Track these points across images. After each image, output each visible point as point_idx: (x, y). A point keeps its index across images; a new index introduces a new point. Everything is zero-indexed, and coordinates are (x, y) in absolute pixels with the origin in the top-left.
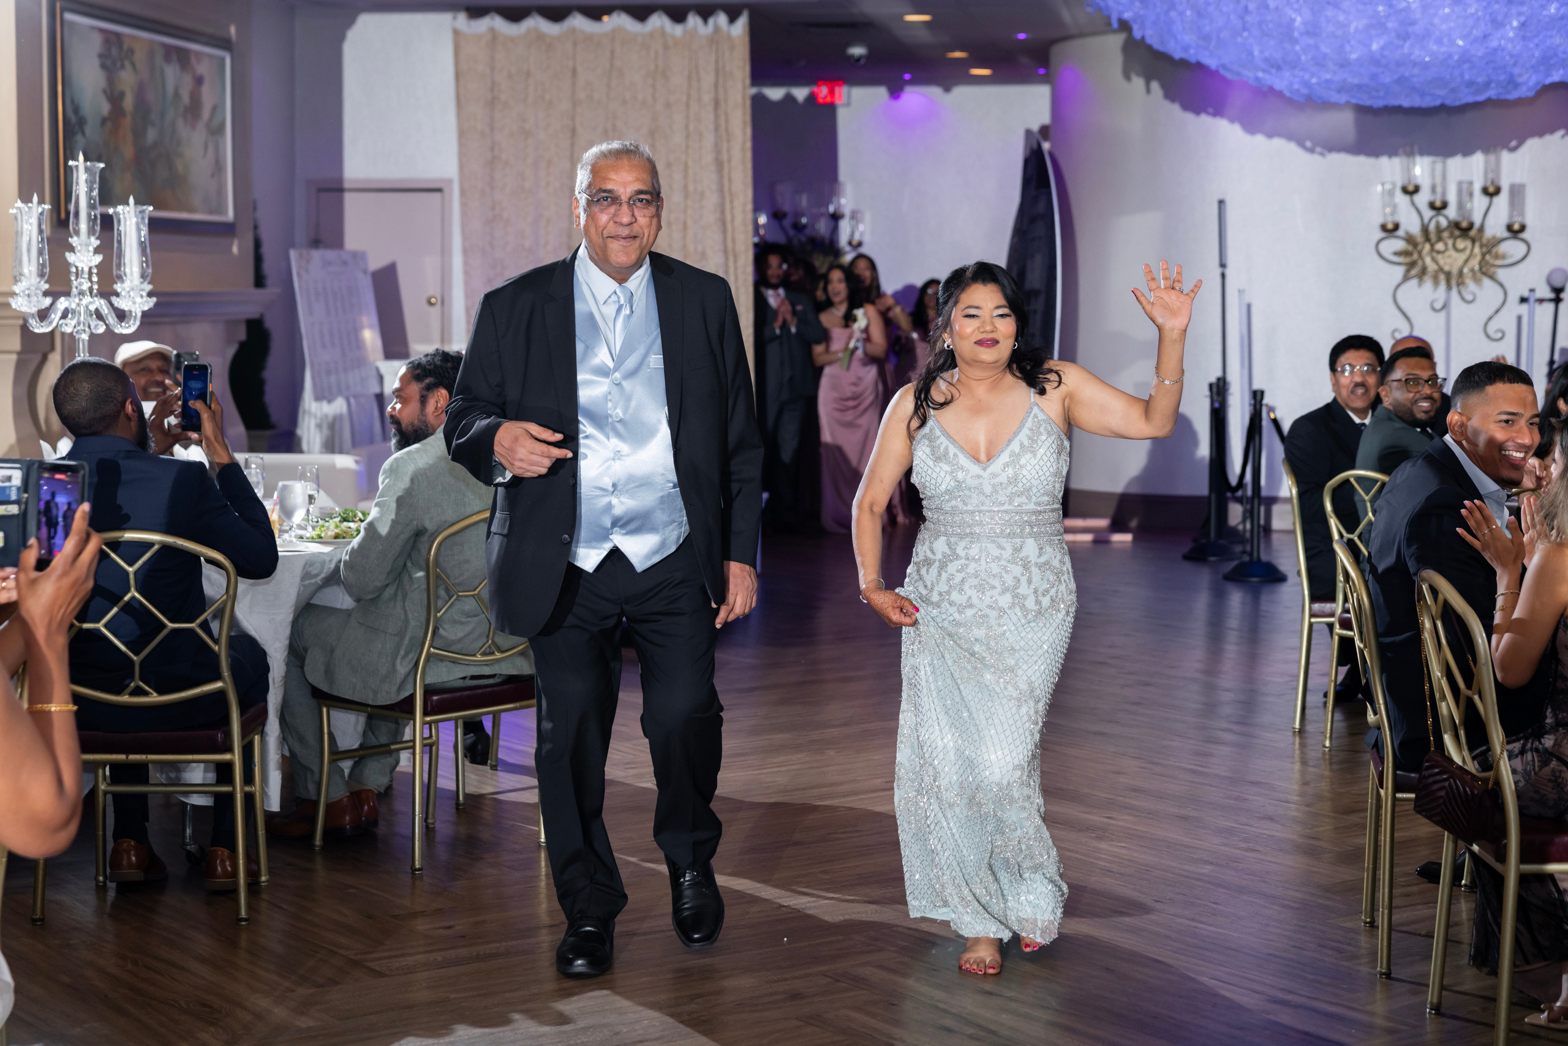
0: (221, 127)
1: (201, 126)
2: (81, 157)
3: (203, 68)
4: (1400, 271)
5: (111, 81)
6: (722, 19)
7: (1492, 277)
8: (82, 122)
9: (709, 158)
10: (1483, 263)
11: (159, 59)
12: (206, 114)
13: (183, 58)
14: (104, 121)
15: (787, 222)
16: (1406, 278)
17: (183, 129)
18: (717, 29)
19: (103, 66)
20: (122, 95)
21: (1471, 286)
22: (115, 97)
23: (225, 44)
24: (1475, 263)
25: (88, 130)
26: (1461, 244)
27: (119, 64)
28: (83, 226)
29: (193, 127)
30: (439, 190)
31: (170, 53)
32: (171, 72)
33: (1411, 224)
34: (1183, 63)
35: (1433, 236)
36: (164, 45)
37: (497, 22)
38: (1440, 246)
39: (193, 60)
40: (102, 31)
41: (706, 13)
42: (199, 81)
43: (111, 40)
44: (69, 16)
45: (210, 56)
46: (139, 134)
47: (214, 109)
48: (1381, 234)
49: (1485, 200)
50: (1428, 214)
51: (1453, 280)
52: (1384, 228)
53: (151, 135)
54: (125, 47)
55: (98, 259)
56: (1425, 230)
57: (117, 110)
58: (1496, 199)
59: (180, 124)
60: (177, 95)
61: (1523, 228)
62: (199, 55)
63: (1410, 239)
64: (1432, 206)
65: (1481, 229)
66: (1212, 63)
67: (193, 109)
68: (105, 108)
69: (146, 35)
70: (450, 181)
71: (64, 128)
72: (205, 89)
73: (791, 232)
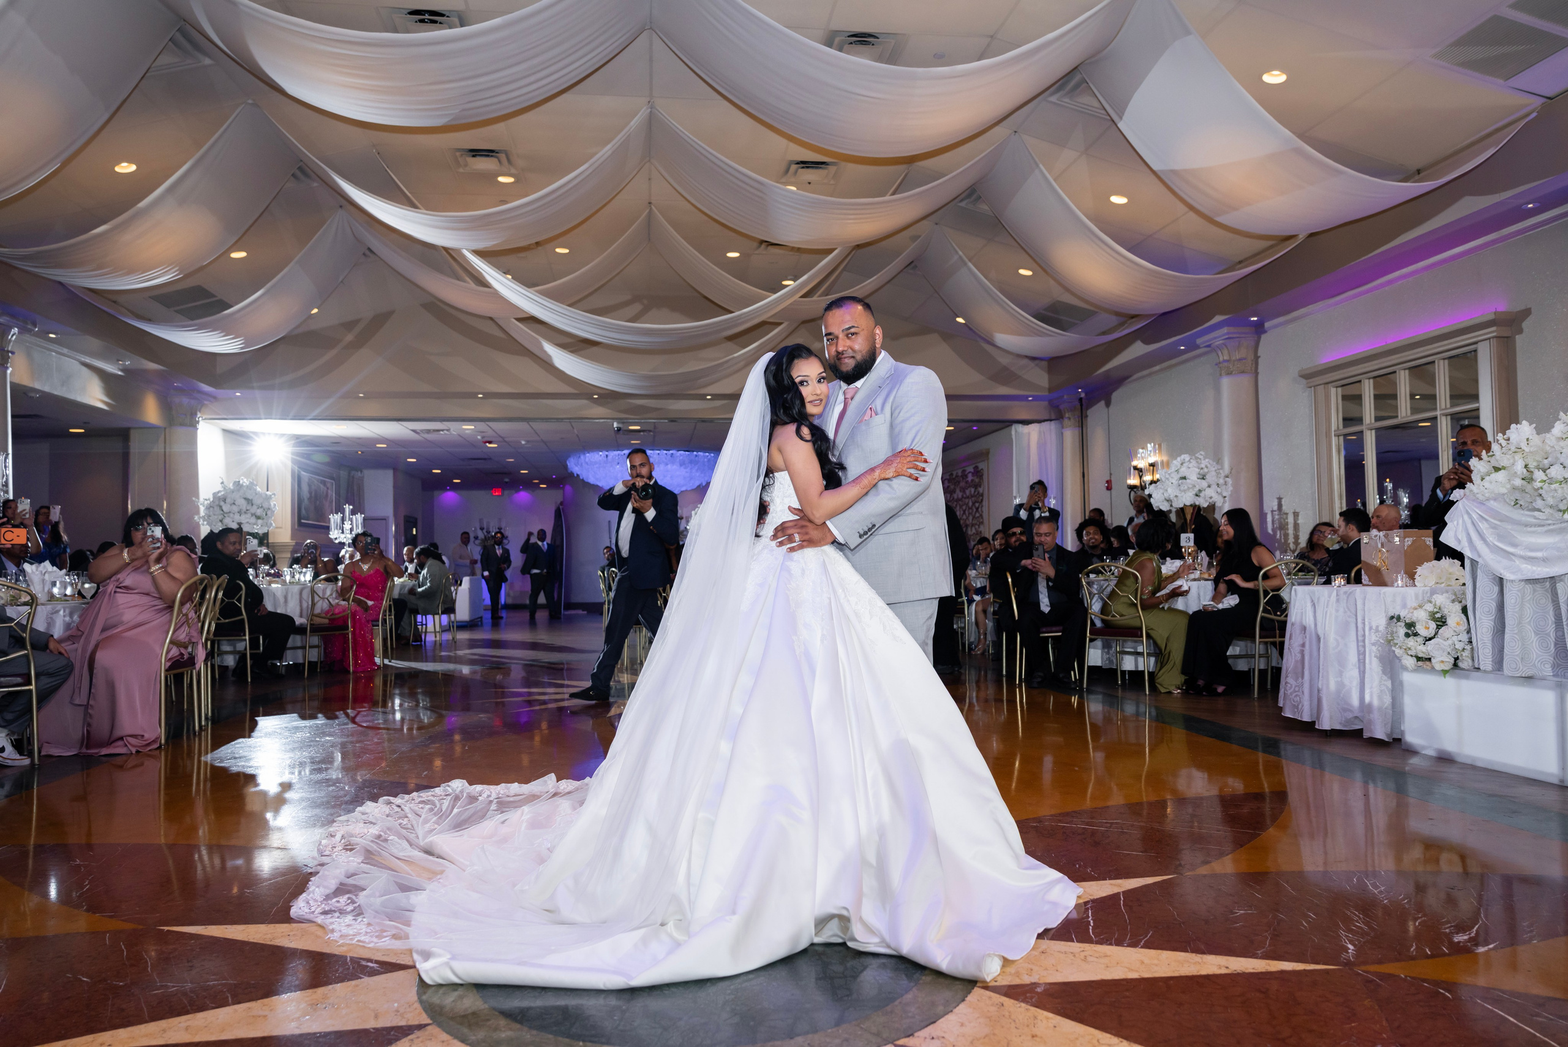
1: (328, 501)
3: (329, 485)
5: (310, 489)
8: (303, 499)
11: (319, 483)
13: (324, 482)
14: (308, 499)
15: (485, 531)
17: (324, 501)
19: (308, 485)
20: (312, 492)
22: (310, 493)
23: (334, 479)
25: (305, 502)
27: (311, 485)
28: (347, 519)
29: (326, 501)
30: (384, 519)
32: (322, 486)
36: (320, 480)
39: (326, 484)
43: (310, 478)
45: (330, 482)
46: (315, 502)
47: (331, 496)
53: (318, 502)
54: (313, 481)
55: (350, 526)
57: (310, 497)
60: (323, 493)
62: (328, 482)
67: (327, 496)
68: (308, 495)
69: (317, 477)
70: (388, 517)
71: (300, 501)
72: (329, 491)
73: (486, 534)
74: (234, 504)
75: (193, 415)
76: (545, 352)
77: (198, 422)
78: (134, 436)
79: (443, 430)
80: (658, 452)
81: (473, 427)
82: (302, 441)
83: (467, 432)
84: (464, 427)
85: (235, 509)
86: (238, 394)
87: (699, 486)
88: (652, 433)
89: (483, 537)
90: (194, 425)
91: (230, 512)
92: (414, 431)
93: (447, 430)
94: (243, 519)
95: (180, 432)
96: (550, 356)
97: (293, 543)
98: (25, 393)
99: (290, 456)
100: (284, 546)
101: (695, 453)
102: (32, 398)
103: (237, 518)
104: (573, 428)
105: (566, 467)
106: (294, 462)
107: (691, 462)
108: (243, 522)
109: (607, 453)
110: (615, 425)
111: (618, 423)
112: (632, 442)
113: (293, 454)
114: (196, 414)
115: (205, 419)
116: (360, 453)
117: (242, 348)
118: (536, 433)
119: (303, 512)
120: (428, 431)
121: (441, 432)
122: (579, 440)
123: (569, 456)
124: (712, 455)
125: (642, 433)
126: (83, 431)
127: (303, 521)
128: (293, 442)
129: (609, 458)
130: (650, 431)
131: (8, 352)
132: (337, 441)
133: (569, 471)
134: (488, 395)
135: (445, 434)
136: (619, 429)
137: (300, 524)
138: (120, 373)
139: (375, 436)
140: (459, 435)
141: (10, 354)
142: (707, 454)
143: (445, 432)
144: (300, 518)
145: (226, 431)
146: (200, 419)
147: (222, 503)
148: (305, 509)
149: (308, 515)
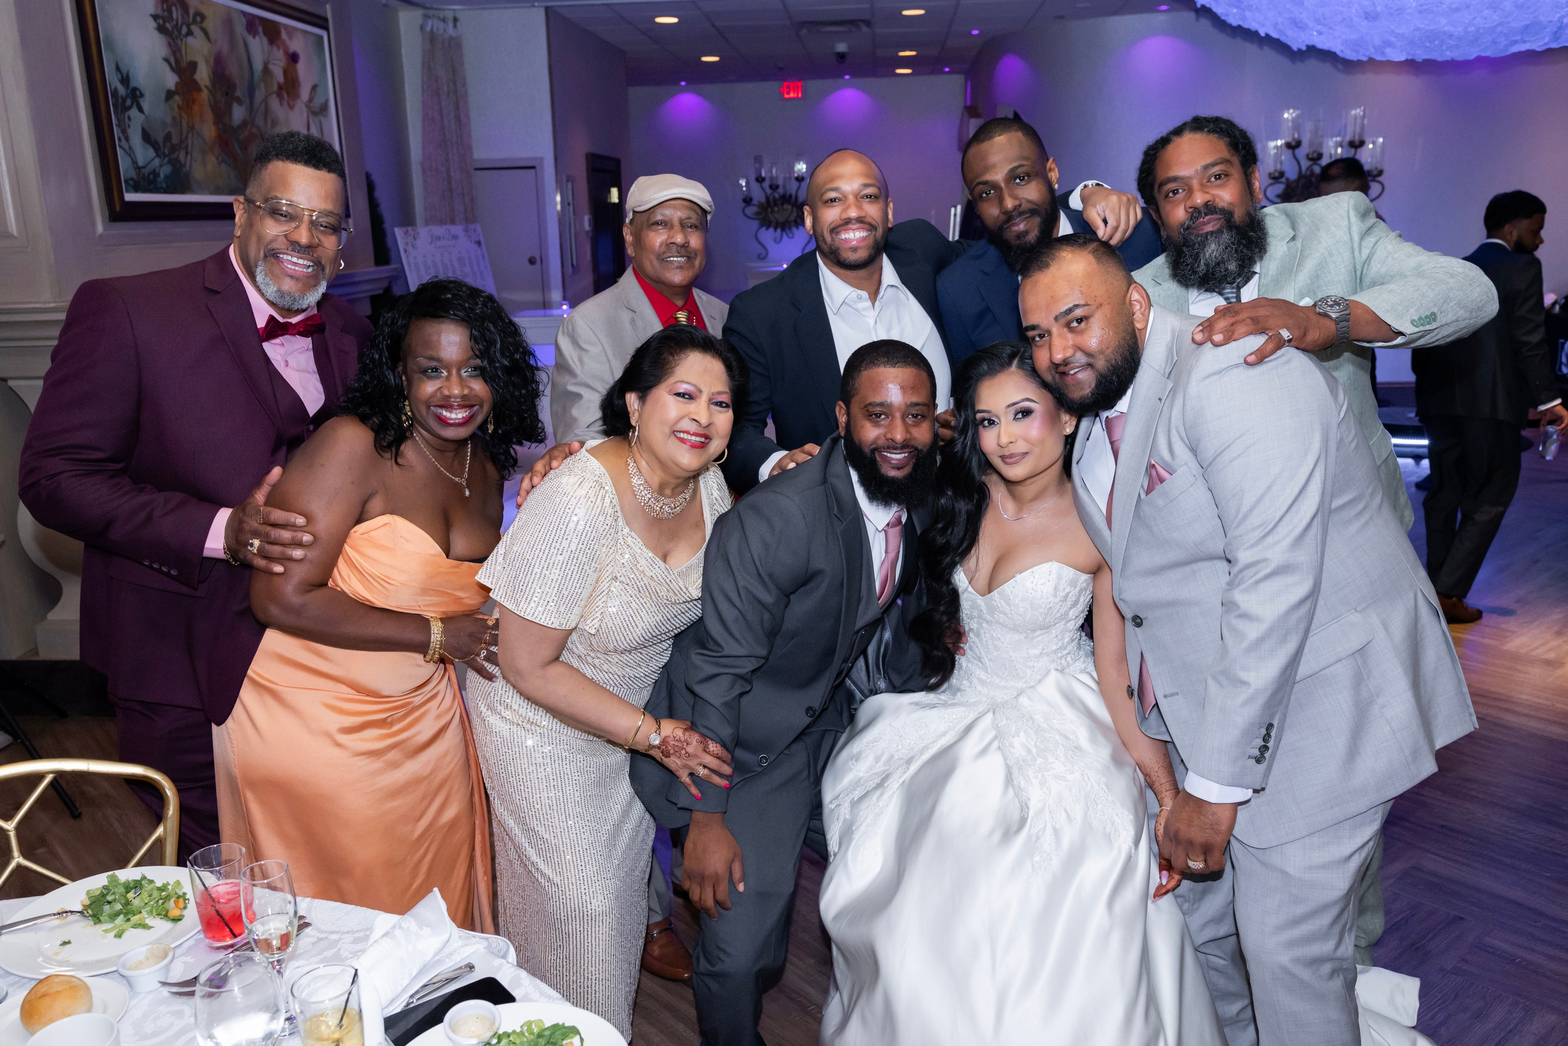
0: (324, 108)
1: (300, 105)
3: (296, 45)
5: (175, 49)
8: (135, 94)
11: (240, 28)
12: (305, 93)
13: (272, 33)
14: (170, 95)
17: (278, 109)
19: (161, 29)
20: (193, 66)
22: (185, 70)
23: (321, 22)
25: (146, 104)
27: (184, 30)
29: (291, 107)
30: (533, 167)
31: (252, 24)
32: (257, 45)
36: (244, 13)
39: (284, 35)
42: (294, 58)
43: (171, 1)
45: (305, 32)
46: (221, 114)
47: (314, 88)
50: (1305, 163)
53: (238, 113)
54: (191, 12)
57: (189, 85)
59: (274, 103)
60: (266, 70)
61: (1380, 173)
62: (291, 31)
67: (289, 88)
68: (171, 80)
70: (542, 159)
72: (301, 67)
73: (769, 191)
89: (763, 200)
127: (130, 197)
148: (146, 137)
149: (176, 164)
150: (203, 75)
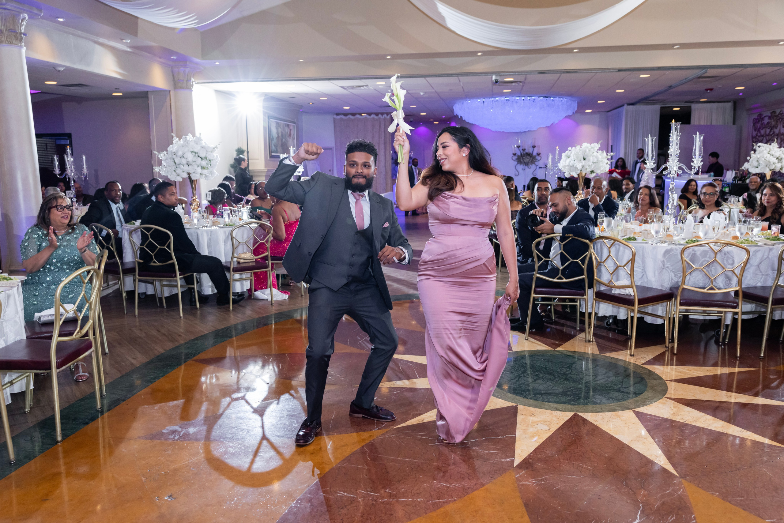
0: (294, 139)
1: (291, 138)
2: (292, 147)
3: (291, 127)
4: (516, 163)
5: (277, 131)
6: (385, 115)
7: (534, 163)
8: (273, 138)
9: (383, 142)
10: (532, 160)
11: (284, 126)
12: (292, 136)
13: (288, 126)
14: (276, 138)
16: (518, 164)
17: (288, 139)
18: (385, 117)
19: (276, 128)
21: (530, 165)
22: (278, 134)
23: (294, 123)
24: (530, 161)
25: (274, 140)
26: (528, 157)
27: (278, 128)
30: (332, 149)
32: (286, 128)
33: (519, 154)
34: (472, 124)
35: (523, 155)
36: (285, 124)
37: (342, 116)
38: (524, 158)
40: (276, 122)
41: (382, 114)
42: (291, 130)
43: (277, 123)
44: (271, 120)
46: (282, 140)
48: (513, 155)
49: (533, 148)
50: (522, 151)
51: (527, 164)
52: (513, 154)
53: (284, 140)
54: (279, 124)
56: (521, 154)
57: (278, 136)
58: (535, 148)
60: (287, 133)
61: (540, 154)
62: (291, 125)
63: (518, 156)
64: (523, 150)
65: (532, 154)
66: (477, 124)
67: (290, 135)
68: (277, 136)
69: (282, 122)
71: (271, 139)
72: (292, 131)
74: (183, 157)
75: (188, 80)
76: (439, 14)
77: (193, 86)
78: (152, 98)
79: (363, 86)
80: (523, 98)
81: (384, 83)
82: (269, 98)
83: (380, 87)
84: (378, 83)
85: (184, 161)
86: (217, 63)
87: (552, 124)
88: (521, 84)
90: (189, 88)
91: (180, 164)
92: (342, 87)
93: (366, 86)
94: (190, 169)
95: (182, 93)
96: (443, 18)
97: (266, 170)
98: (54, 68)
99: (262, 109)
100: (261, 172)
101: (552, 98)
102: (59, 71)
103: (186, 168)
104: (460, 81)
105: (452, 111)
106: (264, 113)
107: (549, 106)
108: (190, 172)
109: (484, 100)
110: (494, 78)
111: (496, 76)
112: (504, 91)
113: (264, 107)
114: (190, 80)
115: (197, 83)
116: (311, 104)
117: (198, 23)
118: (431, 86)
119: (273, 148)
120: (353, 87)
121: (362, 88)
122: (464, 91)
123: (455, 103)
124: (565, 99)
125: (514, 84)
126: (121, 94)
127: (273, 154)
128: (263, 98)
129: (486, 103)
130: (520, 82)
131: (21, 33)
132: (293, 97)
133: (455, 114)
134: (395, 57)
135: (365, 89)
136: (496, 82)
137: (272, 157)
138: (128, 50)
139: (319, 92)
140: (375, 89)
141: (23, 35)
142: (561, 99)
143: (365, 87)
144: (270, 152)
145: (217, 91)
146: (194, 83)
147: (174, 156)
148: (274, 145)
149: (277, 149)
150: (280, 135)
